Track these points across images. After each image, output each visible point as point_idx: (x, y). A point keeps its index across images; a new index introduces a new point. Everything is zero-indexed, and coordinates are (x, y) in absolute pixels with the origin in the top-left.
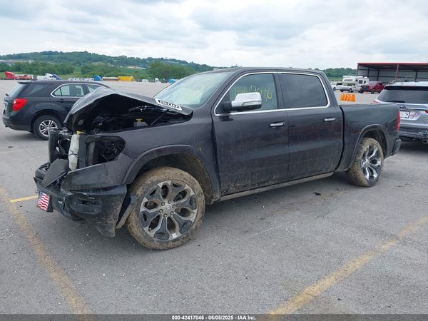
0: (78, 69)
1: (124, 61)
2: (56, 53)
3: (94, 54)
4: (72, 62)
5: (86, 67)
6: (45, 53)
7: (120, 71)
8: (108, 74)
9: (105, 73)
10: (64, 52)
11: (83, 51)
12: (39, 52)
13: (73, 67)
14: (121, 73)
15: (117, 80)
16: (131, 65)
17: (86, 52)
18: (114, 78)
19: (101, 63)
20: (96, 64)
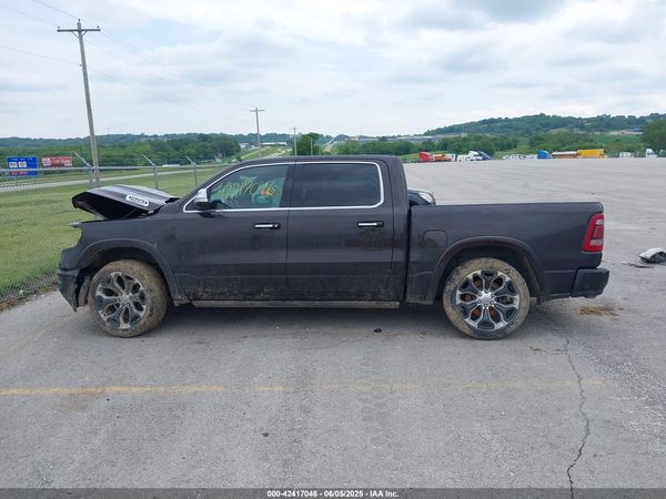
0: (524, 141)
1: (604, 123)
2: (500, 120)
3: (554, 117)
4: (519, 132)
5: (538, 138)
6: (484, 122)
7: (591, 141)
8: (568, 147)
9: (563, 145)
10: (511, 118)
11: (538, 114)
12: (477, 120)
13: (517, 138)
14: (593, 144)
15: (574, 156)
16: (615, 129)
17: (542, 115)
18: (572, 152)
19: (564, 130)
20: (554, 132)
